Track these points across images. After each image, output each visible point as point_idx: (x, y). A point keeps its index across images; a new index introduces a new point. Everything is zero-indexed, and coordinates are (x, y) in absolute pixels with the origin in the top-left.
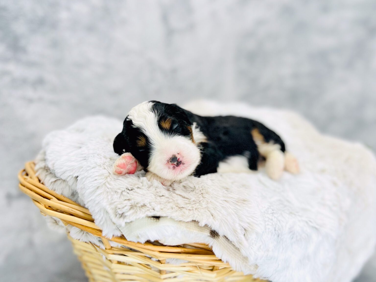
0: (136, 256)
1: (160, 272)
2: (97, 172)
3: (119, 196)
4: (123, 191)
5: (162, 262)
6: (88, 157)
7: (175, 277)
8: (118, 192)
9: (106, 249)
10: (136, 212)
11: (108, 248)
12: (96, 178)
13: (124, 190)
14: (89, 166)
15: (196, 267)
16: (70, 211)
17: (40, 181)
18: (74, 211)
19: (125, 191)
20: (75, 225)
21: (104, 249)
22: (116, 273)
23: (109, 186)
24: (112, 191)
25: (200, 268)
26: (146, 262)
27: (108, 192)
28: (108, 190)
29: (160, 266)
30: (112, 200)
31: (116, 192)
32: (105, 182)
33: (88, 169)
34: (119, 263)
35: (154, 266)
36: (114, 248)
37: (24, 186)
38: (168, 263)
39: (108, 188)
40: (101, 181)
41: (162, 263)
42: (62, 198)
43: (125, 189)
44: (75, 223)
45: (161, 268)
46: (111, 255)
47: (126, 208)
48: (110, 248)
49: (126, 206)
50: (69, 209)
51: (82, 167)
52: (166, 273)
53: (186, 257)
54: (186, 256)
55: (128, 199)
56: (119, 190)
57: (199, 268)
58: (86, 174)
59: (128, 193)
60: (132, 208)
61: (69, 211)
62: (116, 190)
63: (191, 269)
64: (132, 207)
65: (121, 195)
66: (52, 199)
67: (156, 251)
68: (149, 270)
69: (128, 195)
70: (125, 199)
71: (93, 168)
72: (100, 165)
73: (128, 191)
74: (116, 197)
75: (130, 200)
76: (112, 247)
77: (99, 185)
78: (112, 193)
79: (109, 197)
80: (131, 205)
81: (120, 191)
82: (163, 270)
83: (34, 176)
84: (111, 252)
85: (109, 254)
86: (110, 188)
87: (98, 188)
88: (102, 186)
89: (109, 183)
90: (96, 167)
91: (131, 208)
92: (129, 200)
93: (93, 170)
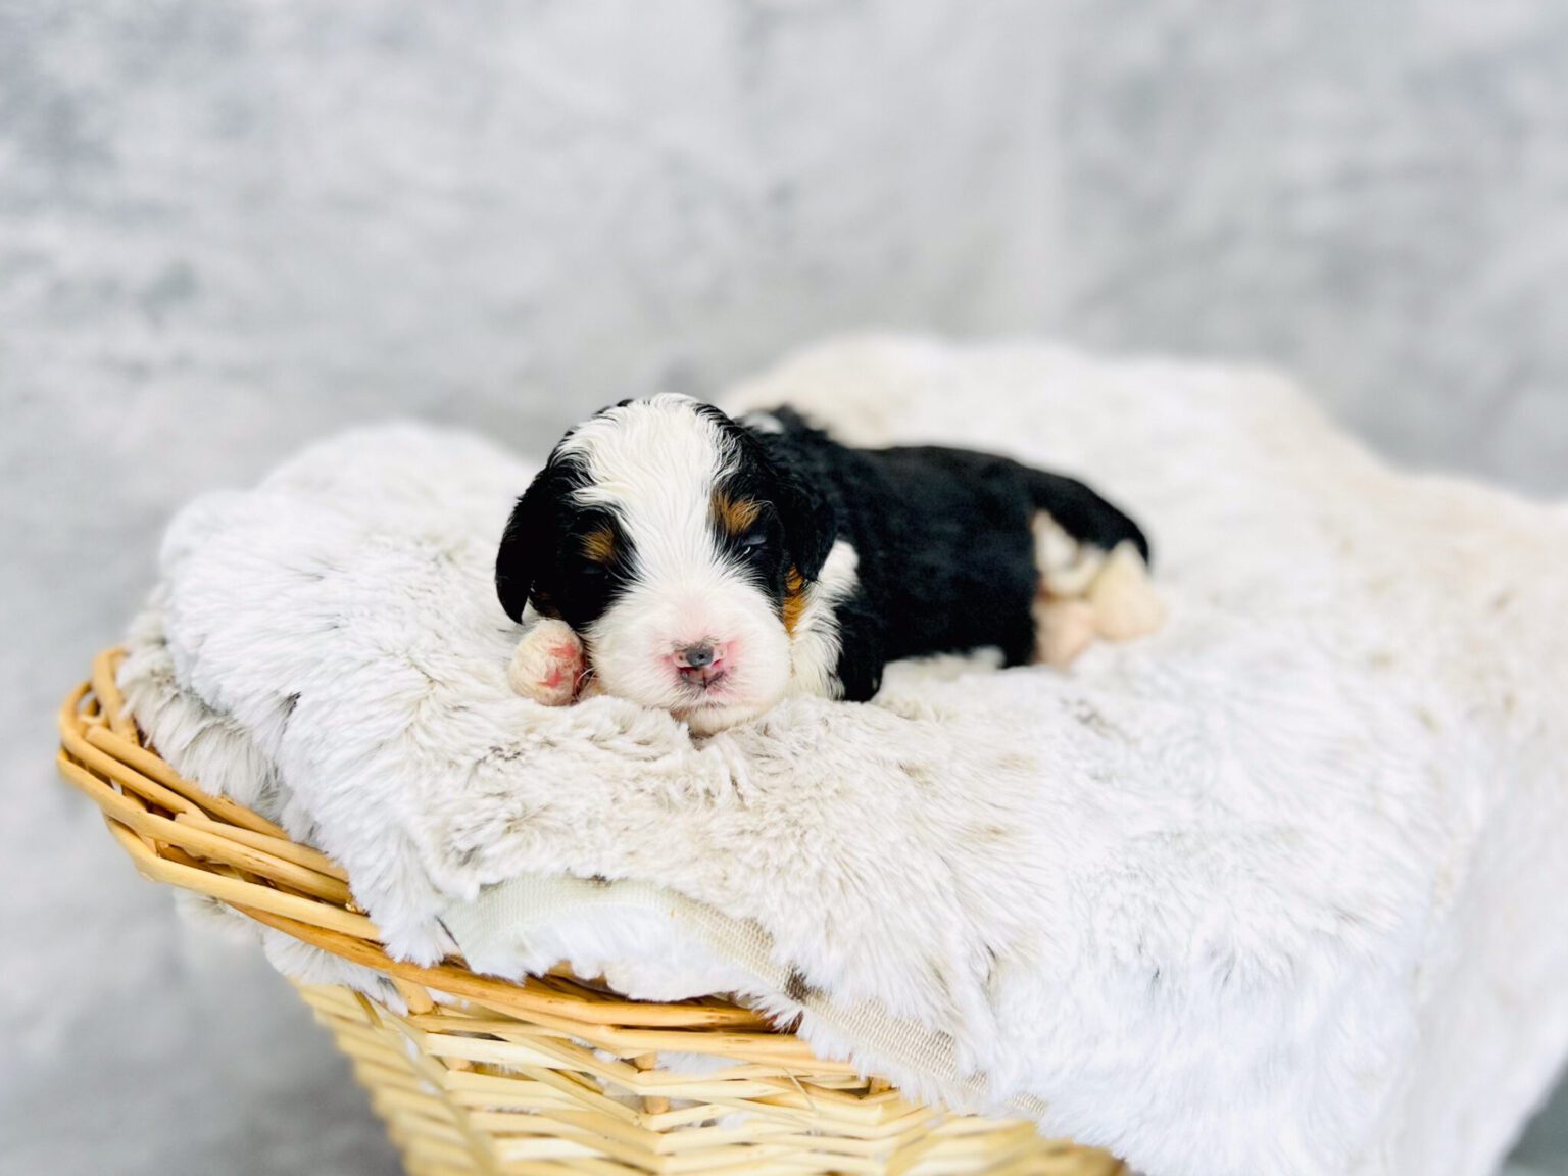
0: (535, 1041)
1: (643, 1105)
2: (377, 681)
3: (462, 779)
4: (479, 761)
5: (640, 1063)
6: (347, 619)
7: (707, 1124)
8: (459, 766)
9: (411, 1012)
10: (529, 844)
11: (420, 1008)
12: (373, 710)
13: (485, 758)
14: (351, 659)
15: (787, 1080)
16: (250, 863)
17: (141, 737)
18: (268, 864)
19: (488, 760)
20: (274, 920)
21: (405, 1013)
22: (469, 1108)
23: (427, 741)
24: (437, 760)
25: (804, 1085)
26: (579, 1063)
27: (419, 764)
28: (420, 754)
29: (633, 1082)
30: (435, 795)
31: (451, 763)
32: (412, 724)
33: (346, 668)
34: (477, 1067)
35: (613, 1079)
36: (446, 1006)
37: (81, 763)
38: (666, 1068)
39: (422, 749)
40: (390, 721)
41: (640, 1070)
42: (224, 809)
43: (489, 752)
44: (272, 914)
45: (642, 1091)
46: (437, 1036)
47: (489, 828)
48: (429, 1008)
49: (490, 820)
50: (247, 856)
51: (321, 661)
52: (669, 1110)
53: (728, 1045)
54: (729, 1041)
55: (500, 791)
56: (465, 755)
57: (799, 1086)
58: (335, 690)
59: (499, 769)
60: (513, 830)
61: (247, 865)
62: (452, 757)
63: (771, 1090)
64: (512, 825)
65: (469, 777)
66: (184, 812)
67: (602, 1024)
68: (594, 1096)
69: (501, 776)
70: (489, 792)
71: (364, 666)
72: (391, 651)
73: (500, 762)
74: (450, 781)
75: (507, 796)
76: (436, 1005)
77: (385, 737)
78: (437, 768)
79: (424, 783)
80: (509, 816)
81: (466, 762)
82: (651, 1098)
83: (121, 715)
84: (432, 1024)
85: (429, 1032)
86: (432, 749)
87: (381, 745)
88: (400, 738)
89: (426, 731)
90: (376, 661)
91: (509, 828)
92: (503, 795)
93: (364, 675)
